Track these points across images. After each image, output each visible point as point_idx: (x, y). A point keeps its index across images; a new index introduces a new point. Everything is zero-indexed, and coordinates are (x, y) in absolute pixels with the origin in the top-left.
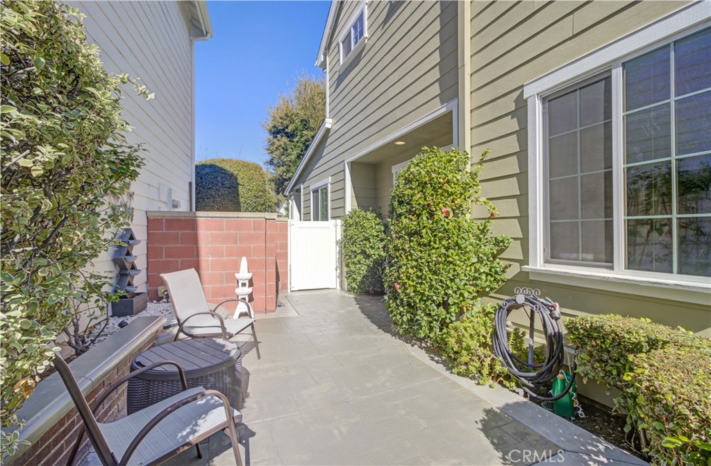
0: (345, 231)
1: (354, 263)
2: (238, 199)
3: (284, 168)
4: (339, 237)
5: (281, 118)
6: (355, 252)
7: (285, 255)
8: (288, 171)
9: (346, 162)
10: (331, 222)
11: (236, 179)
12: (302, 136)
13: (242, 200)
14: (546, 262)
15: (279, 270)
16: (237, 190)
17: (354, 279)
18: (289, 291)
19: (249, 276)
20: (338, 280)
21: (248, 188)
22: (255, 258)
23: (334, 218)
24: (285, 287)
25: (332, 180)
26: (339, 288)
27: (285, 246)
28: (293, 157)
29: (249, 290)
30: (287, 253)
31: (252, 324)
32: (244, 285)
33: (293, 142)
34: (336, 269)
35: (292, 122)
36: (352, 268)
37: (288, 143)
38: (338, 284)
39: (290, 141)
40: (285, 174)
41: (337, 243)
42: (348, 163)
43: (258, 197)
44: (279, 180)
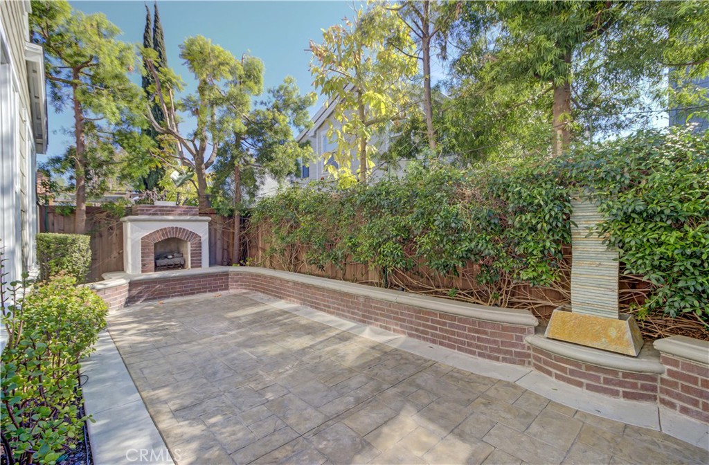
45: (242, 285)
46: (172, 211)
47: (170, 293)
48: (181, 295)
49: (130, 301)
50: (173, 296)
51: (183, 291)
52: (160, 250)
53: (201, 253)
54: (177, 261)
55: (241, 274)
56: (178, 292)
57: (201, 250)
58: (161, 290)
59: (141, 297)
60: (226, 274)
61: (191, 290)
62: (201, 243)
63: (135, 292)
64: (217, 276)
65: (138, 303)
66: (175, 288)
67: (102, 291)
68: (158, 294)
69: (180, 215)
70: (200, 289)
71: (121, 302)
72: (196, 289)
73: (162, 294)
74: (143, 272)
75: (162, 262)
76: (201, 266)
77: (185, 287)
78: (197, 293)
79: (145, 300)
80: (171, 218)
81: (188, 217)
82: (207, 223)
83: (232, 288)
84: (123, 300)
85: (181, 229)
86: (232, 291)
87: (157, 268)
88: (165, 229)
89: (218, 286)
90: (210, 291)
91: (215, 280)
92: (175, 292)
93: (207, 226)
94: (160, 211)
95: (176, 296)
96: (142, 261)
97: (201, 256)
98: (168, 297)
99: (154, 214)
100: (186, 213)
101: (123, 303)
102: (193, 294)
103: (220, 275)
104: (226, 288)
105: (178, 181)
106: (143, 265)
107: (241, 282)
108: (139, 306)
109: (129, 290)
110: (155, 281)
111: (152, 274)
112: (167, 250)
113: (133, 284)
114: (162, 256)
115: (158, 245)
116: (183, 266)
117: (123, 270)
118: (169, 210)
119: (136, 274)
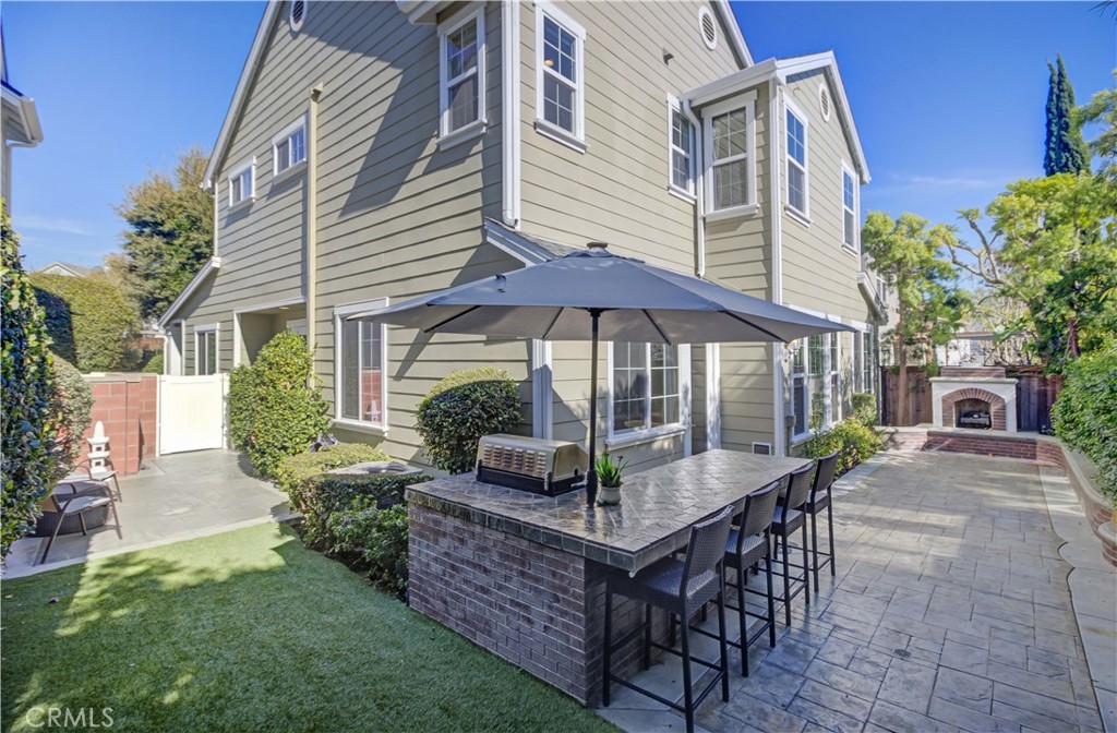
0: (231, 387)
1: (239, 420)
2: (71, 335)
3: (157, 283)
4: (227, 391)
5: (152, 209)
6: (240, 408)
7: (153, 415)
8: (164, 287)
9: (235, 313)
10: (217, 376)
11: (68, 305)
12: (188, 238)
13: (77, 336)
14: (343, 416)
15: (143, 432)
16: (70, 322)
17: (239, 437)
18: (157, 455)
19: (106, 439)
20: (225, 439)
21: (92, 318)
22: (114, 421)
23: (223, 370)
24: (152, 450)
25: (221, 326)
26: (225, 447)
27: (153, 405)
28: (173, 268)
29: (107, 454)
30: (155, 413)
31: (114, 475)
32: (99, 449)
33: (172, 245)
34: (223, 427)
35: (171, 216)
36: (238, 424)
37: (164, 246)
38: (225, 444)
39: (168, 243)
40: (158, 291)
41: (224, 398)
42: (238, 314)
43: (108, 331)
44: (148, 298)
46: (974, 372)
49: (928, 446)
50: (968, 452)
51: (978, 449)
52: (967, 408)
53: (1005, 416)
54: (983, 421)
55: (1049, 445)
56: (973, 449)
57: (1005, 412)
59: (937, 446)
60: (1034, 443)
61: (986, 450)
62: (1005, 406)
63: (932, 440)
64: (1019, 442)
65: (932, 450)
66: (970, 445)
67: (904, 434)
68: (951, 447)
69: (982, 376)
71: (918, 445)
73: (956, 447)
74: (944, 425)
75: (964, 420)
76: (1005, 429)
79: (941, 450)
80: (970, 379)
81: (988, 379)
82: (1014, 386)
83: (1041, 459)
84: (921, 445)
85: (981, 390)
86: (1039, 461)
87: (960, 424)
88: (964, 390)
89: (1022, 454)
90: (1011, 457)
91: (1017, 446)
92: (970, 449)
93: (1014, 389)
94: (961, 372)
95: (971, 452)
96: (943, 416)
97: (1005, 419)
98: (962, 451)
99: (954, 376)
100: (988, 375)
101: (920, 447)
103: (1025, 442)
104: (1034, 457)
106: (944, 420)
107: (1048, 453)
108: (933, 452)
109: (927, 438)
111: (952, 429)
112: (971, 409)
113: (929, 434)
114: (967, 415)
115: (959, 404)
116: (990, 426)
117: (931, 421)
118: (969, 372)
119: (937, 425)
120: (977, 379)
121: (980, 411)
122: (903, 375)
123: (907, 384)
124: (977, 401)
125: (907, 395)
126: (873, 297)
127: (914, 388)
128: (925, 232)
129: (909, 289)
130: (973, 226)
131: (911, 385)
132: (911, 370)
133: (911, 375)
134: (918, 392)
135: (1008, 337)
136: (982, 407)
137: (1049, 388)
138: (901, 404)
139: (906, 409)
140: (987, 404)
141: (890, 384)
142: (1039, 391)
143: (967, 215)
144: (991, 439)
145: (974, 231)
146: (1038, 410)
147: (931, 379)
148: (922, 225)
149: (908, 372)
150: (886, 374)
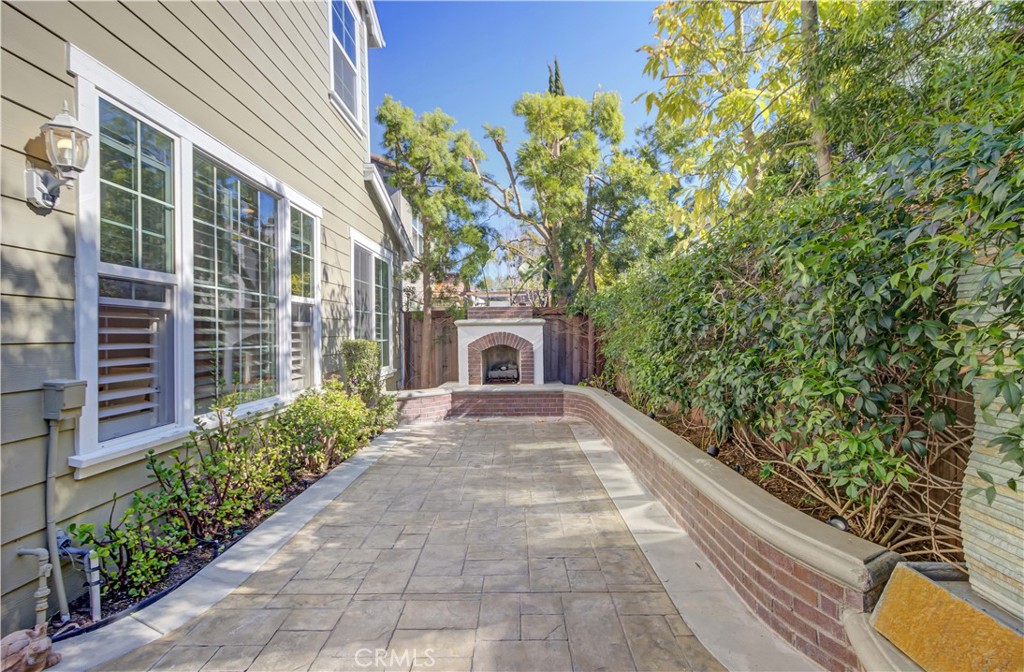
45: (578, 411)
46: (502, 312)
47: (493, 410)
48: (505, 415)
49: (453, 413)
50: (495, 415)
51: (506, 410)
52: (495, 359)
53: (533, 365)
54: (511, 373)
55: (576, 397)
56: (501, 410)
57: (533, 361)
58: (483, 406)
59: (463, 411)
60: (560, 395)
61: (516, 410)
62: (532, 353)
63: (458, 404)
64: (548, 396)
65: (460, 417)
66: (497, 406)
67: (419, 400)
68: (479, 411)
69: (511, 317)
70: (526, 410)
71: (439, 413)
72: (522, 410)
73: (484, 410)
74: (470, 383)
75: (494, 374)
76: (532, 382)
77: (510, 406)
78: (524, 415)
79: (468, 415)
80: (498, 321)
81: (517, 320)
82: (542, 327)
83: (568, 414)
84: (444, 412)
85: (509, 334)
86: (565, 418)
87: (488, 380)
88: (492, 334)
89: (549, 410)
90: (539, 415)
91: (545, 401)
92: (498, 411)
93: (542, 331)
94: (489, 313)
95: (499, 415)
96: (469, 371)
97: (533, 369)
98: (490, 415)
99: (482, 318)
100: (516, 315)
101: (443, 415)
102: (518, 415)
103: (552, 396)
104: (560, 413)
105: (526, 275)
106: (470, 376)
107: (578, 407)
108: (460, 421)
109: (452, 402)
110: (478, 395)
111: (479, 387)
112: (499, 359)
113: (455, 396)
114: (496, 367)
115: (487, 353)
116: (517, 380)
117: (457, 380)
118: (499, 312)
119: (463, 385)
120: (506, 321)
121: (507, 363)
122: (428, 321)
123: (432, 334)
124: (505, 348)
125: (432, 348)
126: (390, 211)
127: (440, 338)
128: (452, 134)
129: (431, 199)
130: (499, 147)
131: (438, 334)
132: (437, 315)
133: (437, 321)
134: (444, 343)
135: (531, 277)
136: (510, 355)
137: (568, 332)
138: (425, 359)
139: (431, 366)
140: (515, 351)
141: (415, 335)
142: (560, 335)
143: (493, 134)
144: (520, 395)
145: (499, 153)
146: (559, 357)
147: (456, 322)
148: (447, 125)
149: (433, 319)
150: (410, 320)
